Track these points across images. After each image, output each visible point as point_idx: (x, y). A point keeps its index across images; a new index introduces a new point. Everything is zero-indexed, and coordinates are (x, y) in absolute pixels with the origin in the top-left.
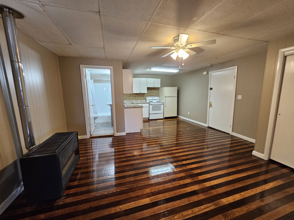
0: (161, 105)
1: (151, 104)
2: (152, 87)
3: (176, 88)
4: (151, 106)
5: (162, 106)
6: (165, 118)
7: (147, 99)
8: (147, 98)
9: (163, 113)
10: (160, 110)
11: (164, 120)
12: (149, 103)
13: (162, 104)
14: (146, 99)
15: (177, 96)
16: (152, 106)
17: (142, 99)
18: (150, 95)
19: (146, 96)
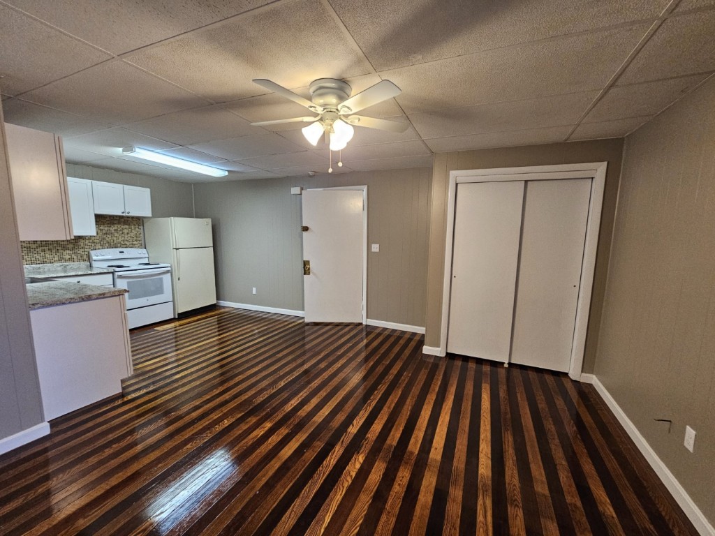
0: (163, 276)
1: (120, 277)
3: (209, 220)
6: (179, 314)
7: (94, 258)
8: (92, 253)
9: (173, 301)
11: (177, 323)
12: (113, 273)
13: (168, 272)
14: (89, 257)
15: (212, 245)
16: (128, 283)
17: (67, 257)
18: (105, 242)
19: (87, 247)
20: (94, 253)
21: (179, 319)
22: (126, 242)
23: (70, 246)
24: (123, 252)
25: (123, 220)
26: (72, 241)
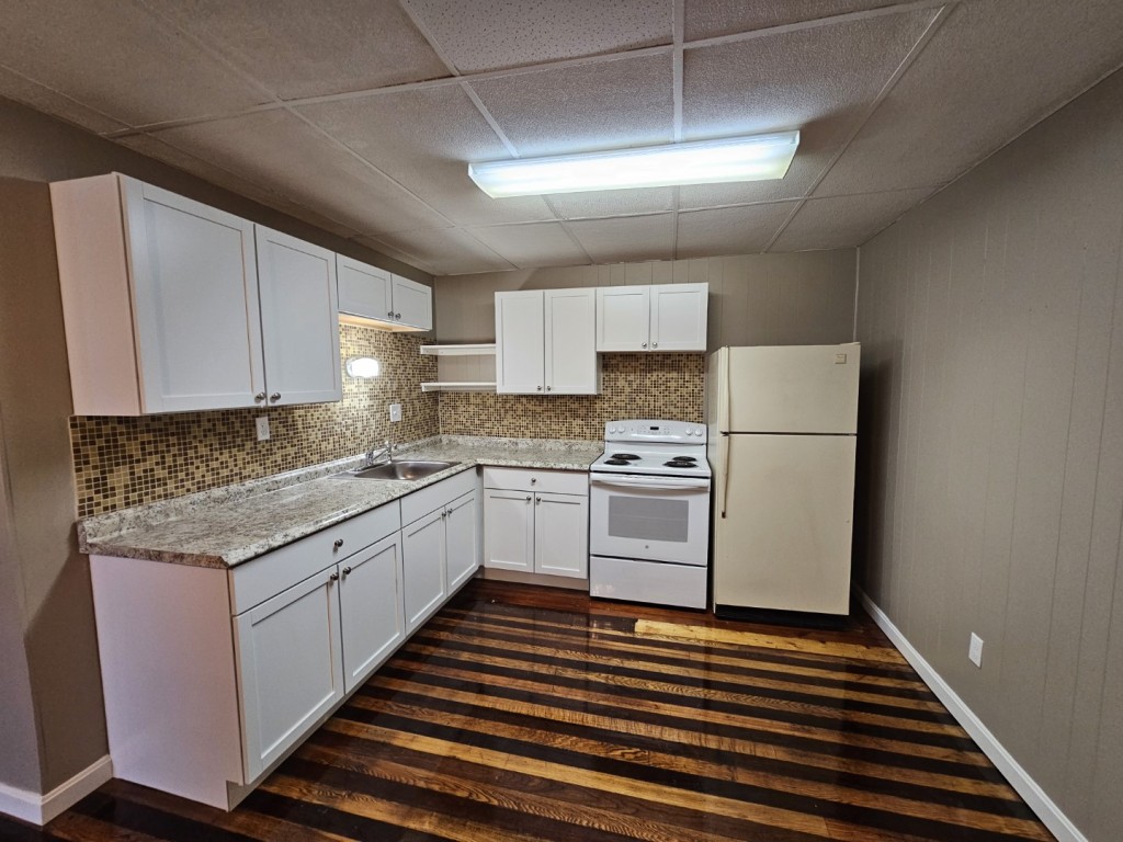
0: (692, 500)
3: (853, 350)
4: (601, 498)
5: (698, 506)
8: (609, 424)
9: (709, 566)
10: (680, 535)
12: (588, 473)
13: (699, 490)
14: (604, 434)
15: (854, 430)
17: (577, 430)
18: (634, 406)
19: (606, 415)
20: (610, 426)
21: (719, 618)
22: (672, 409)
23: (582, 412)
24: (657, 428)
25: (669, 361)
26: (586, 403)
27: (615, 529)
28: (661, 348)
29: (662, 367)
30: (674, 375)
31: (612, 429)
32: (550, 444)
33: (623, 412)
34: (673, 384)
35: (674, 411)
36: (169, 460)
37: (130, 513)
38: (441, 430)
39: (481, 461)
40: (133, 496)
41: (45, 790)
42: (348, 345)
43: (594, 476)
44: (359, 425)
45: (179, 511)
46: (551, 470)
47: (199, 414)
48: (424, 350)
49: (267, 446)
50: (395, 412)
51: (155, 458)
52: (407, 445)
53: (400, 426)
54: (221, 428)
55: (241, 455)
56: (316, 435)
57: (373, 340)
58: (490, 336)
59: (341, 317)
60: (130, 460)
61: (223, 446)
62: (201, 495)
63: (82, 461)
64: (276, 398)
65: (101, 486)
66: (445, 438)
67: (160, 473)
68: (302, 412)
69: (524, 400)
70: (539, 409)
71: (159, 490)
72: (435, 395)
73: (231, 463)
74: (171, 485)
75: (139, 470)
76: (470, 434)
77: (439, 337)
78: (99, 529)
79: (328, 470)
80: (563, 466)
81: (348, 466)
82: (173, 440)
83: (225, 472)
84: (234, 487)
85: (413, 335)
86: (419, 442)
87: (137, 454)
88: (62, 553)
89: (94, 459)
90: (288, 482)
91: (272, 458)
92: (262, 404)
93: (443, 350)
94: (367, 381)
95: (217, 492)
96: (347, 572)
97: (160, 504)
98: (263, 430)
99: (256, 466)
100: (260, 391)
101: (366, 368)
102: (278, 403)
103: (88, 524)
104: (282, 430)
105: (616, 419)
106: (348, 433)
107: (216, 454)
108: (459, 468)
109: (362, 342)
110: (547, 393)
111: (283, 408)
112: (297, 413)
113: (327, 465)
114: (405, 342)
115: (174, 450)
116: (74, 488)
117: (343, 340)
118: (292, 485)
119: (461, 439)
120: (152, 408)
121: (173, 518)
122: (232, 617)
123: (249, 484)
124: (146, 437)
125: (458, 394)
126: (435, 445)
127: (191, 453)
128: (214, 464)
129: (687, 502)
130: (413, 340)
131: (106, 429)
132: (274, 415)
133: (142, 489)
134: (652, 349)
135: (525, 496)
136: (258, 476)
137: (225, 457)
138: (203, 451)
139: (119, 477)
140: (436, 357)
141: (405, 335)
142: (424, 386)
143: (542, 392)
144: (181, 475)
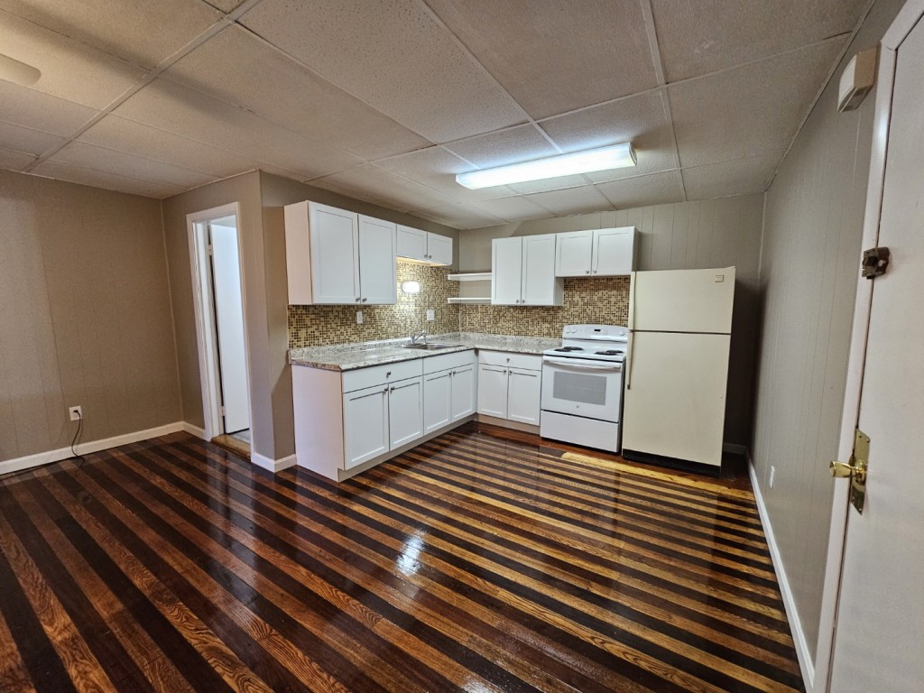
0: (609, 377)
2: (581, 273)
3: (730, 274)
4: (549, 373)
7: (563, 335)
9: (620, 423)
10: (600, 399)
11: (620, 465)
12: (542, 356)
16: (556, 373)
18: (585, 315)
19: (565, 321)
20: (566, 328)
21: (625, 459)
22: (612, 317)
23: (549, 318)
24: (599, 330)
25: (611, 283)
26: (552, 312)
27: (559, 393)
28: (599, 274)
29: (606, 287)
30: (615, 292)
31: (568, 331)
32: (527, 339)
33: (576, 320)
34: (613, 299)
35: (614, 319)
36: (320, 328)
37: (306, 349)
38: (460, 329)
39: (477, 346)
40: (307, 343)
41: (276, 459)
42: (405, 273)
43: (545, 358)
44: (409, 321)
45: (324, 352)
46: (519, 353)
47: (332, 306)
48: (450, 277)
49: (362, 327)
50: (430, 315)
51: (315, 327)
52: (437, 336)
53: (433, 323)
54: (341, 315)
55: (349, 330)
56: (385, 324)
57: (418, 271)
58: (487, 268)
59: (398, 258)
60: (307, 327)
61: (342, 324)
62: (332, 347)
63: (290, 324)
64: (364, 300)
65: (296, 336)
66: (462, 334)
67: (317, 334)
68: (378, 311)
69: (511, 310)
70: (521, 316)
71: (316, 342)
72: (457, 306)
73: (345, 334)
74: (321, 340)
75: (309, 330)
76: (477, 331)
77: (461, 269)
78: (297, 354)
79: (390, 344)
80: (526, 351)
81: (402, 343)
82: (322, 319)
83: (342, 337)
84: (346, 345)
85: (444, 268)
86: (445, 335)
87: (309, 324)
88: (283, 364)
89: (294, 324)
90: (370, 347)
91: (364, 333)
92: (359, 303)
93: (463, 277)
94: (414, 295)
95: (339, 346)
96: (393, 389)
97: (316, 348)
98: (360, 318)
99: (355, 336)
100: (358, 296)
101: (413, 287)
102: (366, 303)
103: (292, 352)
104: (369, 319)
105: (572, 324)
106: (402, 324)
107: (339, 328)
108: (462, 348)
109: (412, 273)
110: (523, 304)
111: (369, 306)
112: (376, 311)
113: (390, 341)
114: (439, 272)
115: (323, 324)
116: (288, 337)
117: (401, 271)
118: (372, 350)
119: (471, 335)
120: (317, 302)
121: (321, 355)
122: (342, 394)
123: (352, 345)
124: (313, 316)
125: (471, 305)
126: (457, 337)
127: (329, 326)
128: (338, 333)
129: (606, 378)
130: (444, 271)
131: (299, 312)
132: (365, 311)
133: (311, 340)
134: (593, 274)
135: (502, 369)
136: (356, 342)
137: (342, 330)
138: (334, 325)
139: (302, 333)
140: (459, 282)
141: (438, 268)
142: (450, 300)
143: (519, 304)
144: (325, 336)
